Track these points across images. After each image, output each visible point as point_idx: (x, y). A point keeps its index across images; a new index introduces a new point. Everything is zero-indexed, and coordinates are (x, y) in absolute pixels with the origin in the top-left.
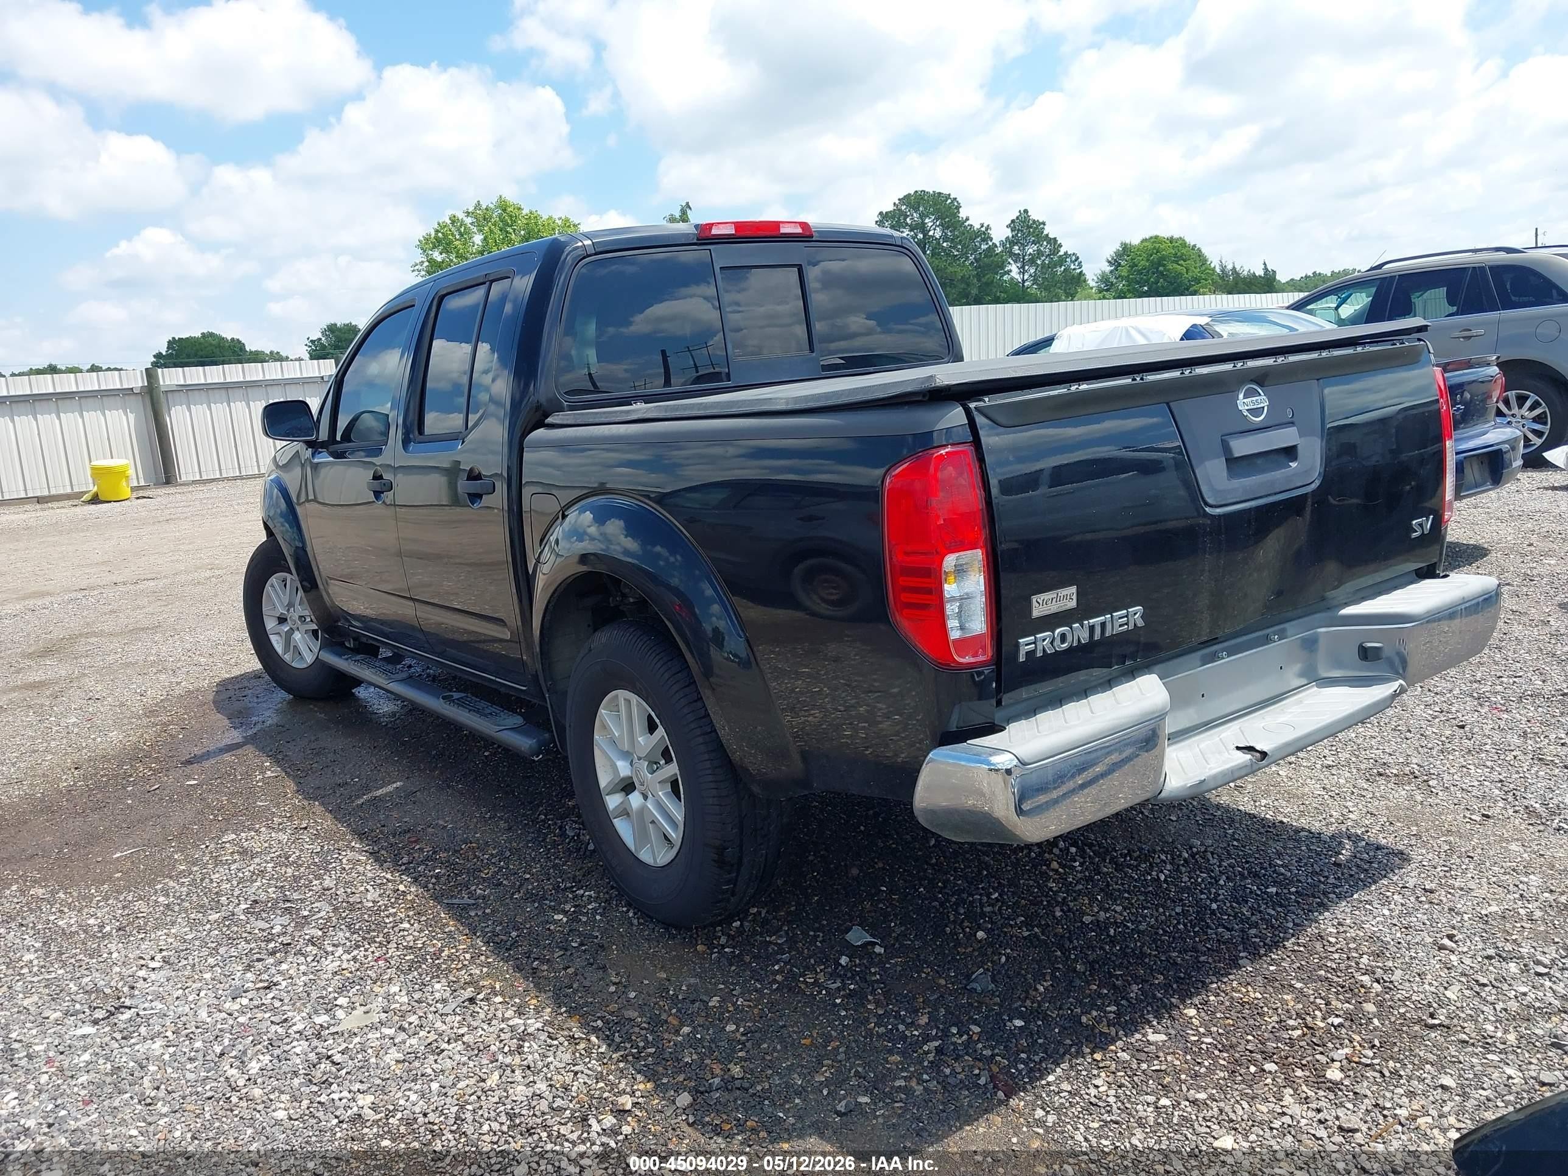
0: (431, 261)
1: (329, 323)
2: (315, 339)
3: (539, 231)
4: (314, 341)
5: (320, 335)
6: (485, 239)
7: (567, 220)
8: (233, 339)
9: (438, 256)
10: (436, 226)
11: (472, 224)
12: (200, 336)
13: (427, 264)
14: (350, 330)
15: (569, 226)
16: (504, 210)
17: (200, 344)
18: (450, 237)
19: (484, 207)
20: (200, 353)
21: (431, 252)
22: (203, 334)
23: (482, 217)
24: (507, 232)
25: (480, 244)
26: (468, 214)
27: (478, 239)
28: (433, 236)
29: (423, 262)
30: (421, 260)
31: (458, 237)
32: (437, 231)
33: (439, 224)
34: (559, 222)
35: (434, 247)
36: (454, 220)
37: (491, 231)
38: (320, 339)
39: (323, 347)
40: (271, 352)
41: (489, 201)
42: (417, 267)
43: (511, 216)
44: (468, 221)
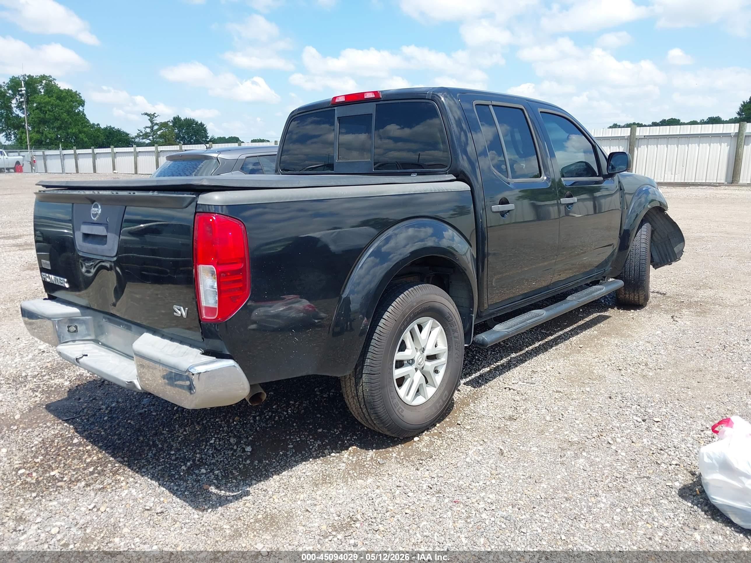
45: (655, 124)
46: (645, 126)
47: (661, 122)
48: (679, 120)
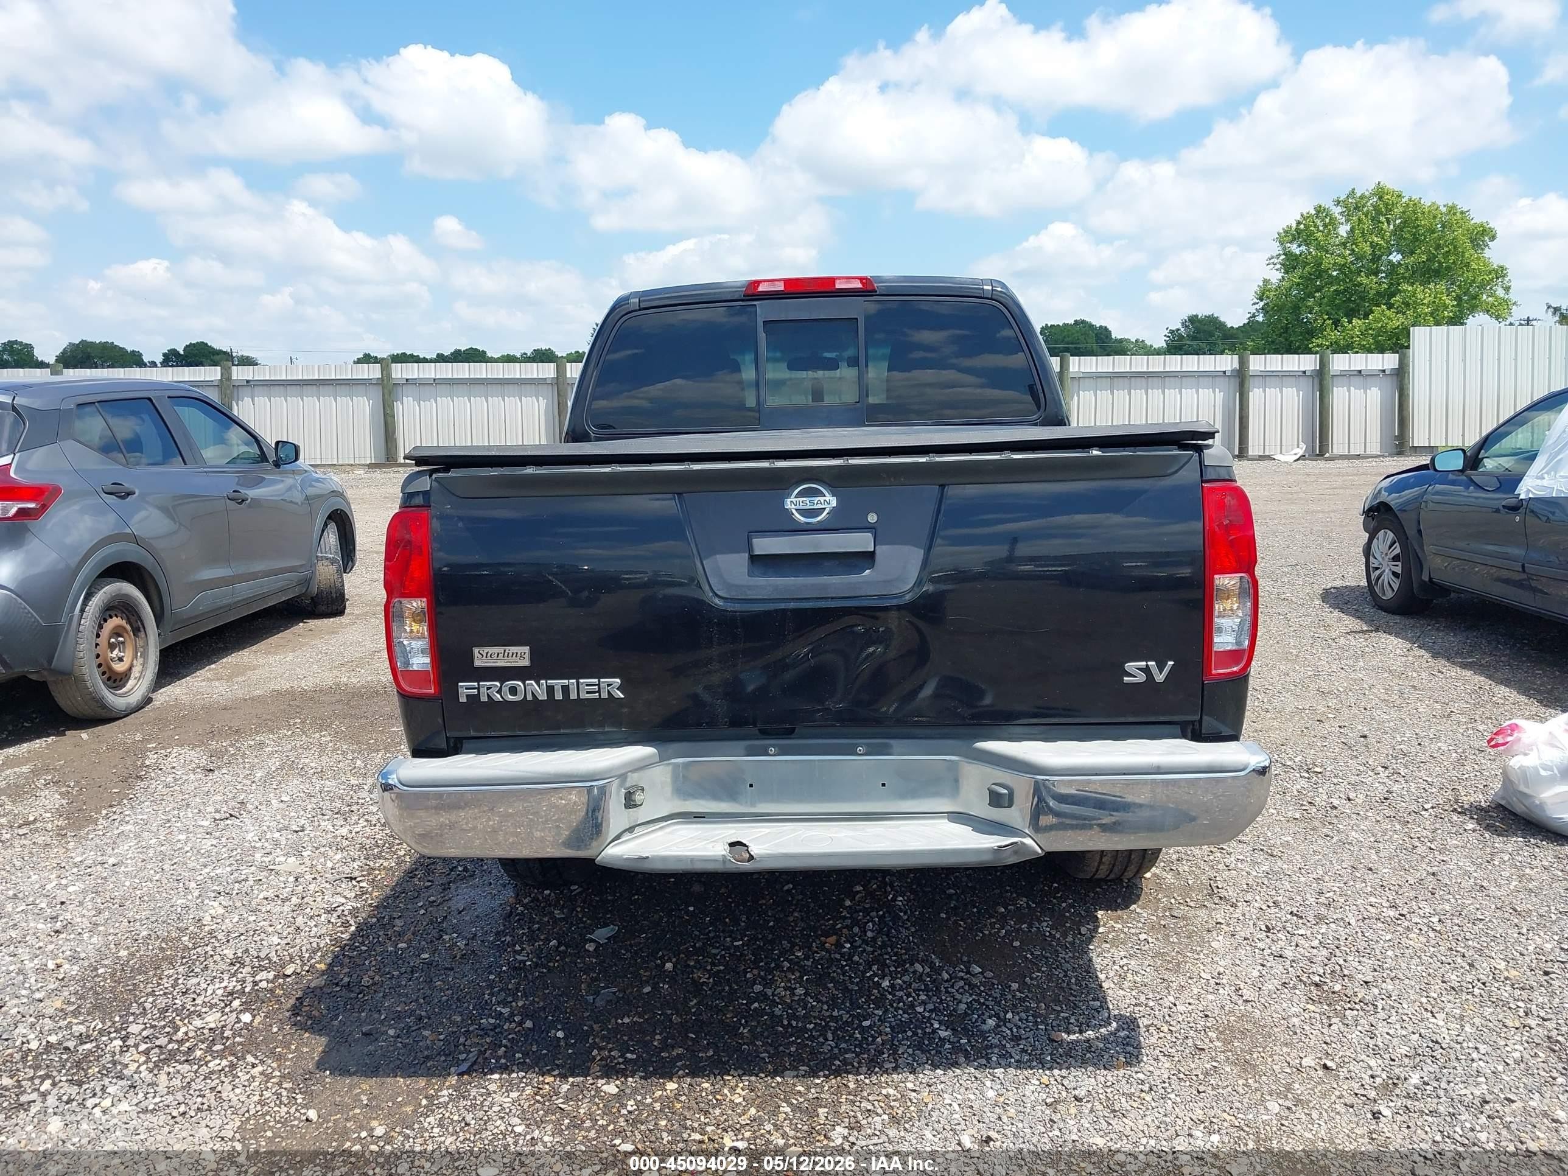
0: (1289, 255)
1: (1190, 314)
2: (1174, 329)
3: (1417, 219)
4: (1173, 331)
5: (1179, 326)
6: (1352, 230)
7: (1454, 207)
8: (1101, 326)
9: (1295, 249)
10: (1299, 218)
11: (1341, 213)
12: (1073, 322)
13: (1283, 257)
14: (1210, 322)
15: (1455, 214)
16: (1380, 198)
17: (1069, 330)
18: (1312, 228)
19: (1358, 195)
20: (1067, 339)
21: (1289, 245)
22: (1076, 321)
23: (1353, 206)
24: (1379, 222)
25: (1345, 235)
26: (1338, 202)
27: (1343, 230)
28: (1293, 229)
29: (1280, 255)
30: (1278, 253)
31: (1321, 228)
32: (1299, 223)
33: (1302, 215)
34: (1444, 210)
35: (1294, 239)
36: (1319, 210)
37: (1360, 220)
38: (1178, 330)
39: (1181, 337)
40: (1137, 341)
41: (1365, 187)
42: (1272, 261)
43: (1387, 204)
44: (1336, 211)
45: (441, 358)
46: (425, 360)
47: (452, 354)
48: (484, 352)
